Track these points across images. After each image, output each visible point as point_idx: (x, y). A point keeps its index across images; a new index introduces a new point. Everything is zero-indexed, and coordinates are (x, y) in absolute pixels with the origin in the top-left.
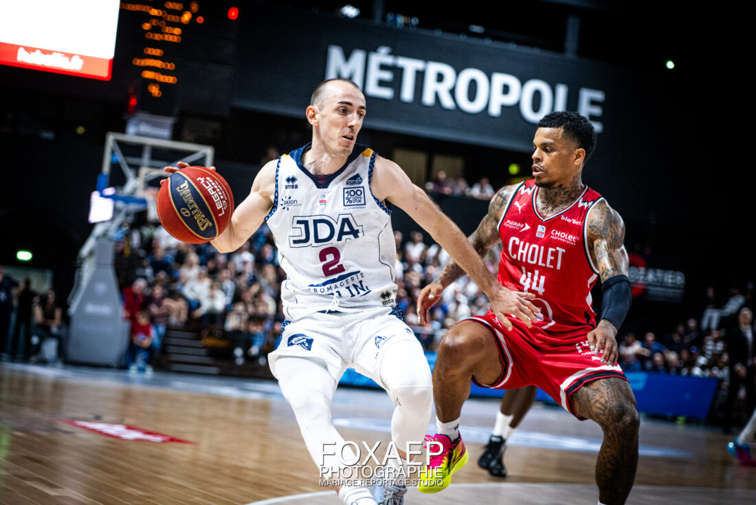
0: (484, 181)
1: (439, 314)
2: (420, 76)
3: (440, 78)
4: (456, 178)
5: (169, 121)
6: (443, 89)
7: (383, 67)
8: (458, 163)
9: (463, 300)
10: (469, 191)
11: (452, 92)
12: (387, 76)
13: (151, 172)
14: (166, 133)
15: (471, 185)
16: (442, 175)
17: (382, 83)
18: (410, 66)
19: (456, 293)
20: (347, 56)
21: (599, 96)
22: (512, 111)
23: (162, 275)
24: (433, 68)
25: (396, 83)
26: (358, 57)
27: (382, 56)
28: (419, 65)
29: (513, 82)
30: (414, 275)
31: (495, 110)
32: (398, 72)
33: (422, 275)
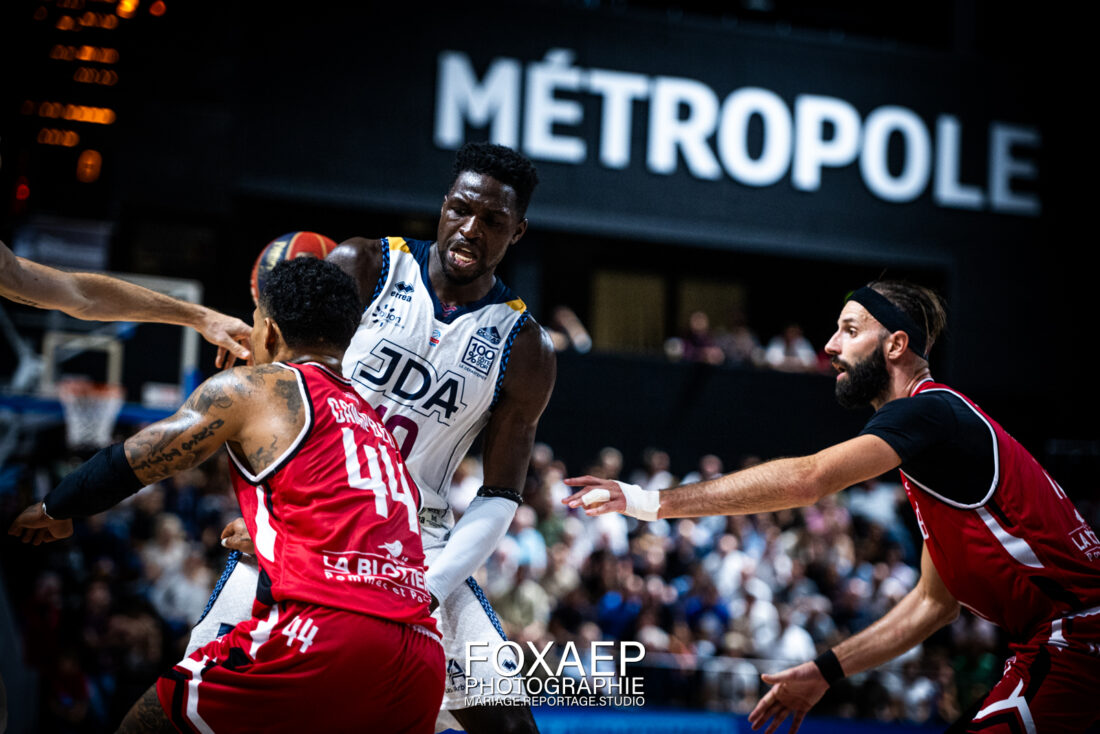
0: (792, 330)
1: (710, 624)
2: (641, 110)
3: (684, 111)
4: (733, 327)
5: (103, 231)
6: (693, 137)
7: (560, 94)
8: (732, 295)
9: (761, 590)
10: (763, 355)
11: (713, 142)
12: (569, 112)
13: (68, 341)
14: (96, 256)
15: (765, 342)
16: (700, 323)
17: (559, 129)
18: (618, 89)
19: (744, 577)
20: (480, 73)
21: (1026, 136)
22: (844, 178)
23: (106, 566)
24: (668, 92)
25: (589, 128)
26: (504, 74)
27: (555, 71)
28: (636, 85)
29: (843, 114)
30: (651, 543)
31: (807, 177)
32: (592, 104)
33: (669, 541)
